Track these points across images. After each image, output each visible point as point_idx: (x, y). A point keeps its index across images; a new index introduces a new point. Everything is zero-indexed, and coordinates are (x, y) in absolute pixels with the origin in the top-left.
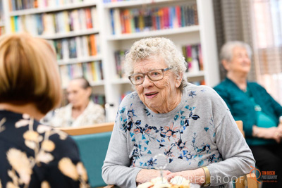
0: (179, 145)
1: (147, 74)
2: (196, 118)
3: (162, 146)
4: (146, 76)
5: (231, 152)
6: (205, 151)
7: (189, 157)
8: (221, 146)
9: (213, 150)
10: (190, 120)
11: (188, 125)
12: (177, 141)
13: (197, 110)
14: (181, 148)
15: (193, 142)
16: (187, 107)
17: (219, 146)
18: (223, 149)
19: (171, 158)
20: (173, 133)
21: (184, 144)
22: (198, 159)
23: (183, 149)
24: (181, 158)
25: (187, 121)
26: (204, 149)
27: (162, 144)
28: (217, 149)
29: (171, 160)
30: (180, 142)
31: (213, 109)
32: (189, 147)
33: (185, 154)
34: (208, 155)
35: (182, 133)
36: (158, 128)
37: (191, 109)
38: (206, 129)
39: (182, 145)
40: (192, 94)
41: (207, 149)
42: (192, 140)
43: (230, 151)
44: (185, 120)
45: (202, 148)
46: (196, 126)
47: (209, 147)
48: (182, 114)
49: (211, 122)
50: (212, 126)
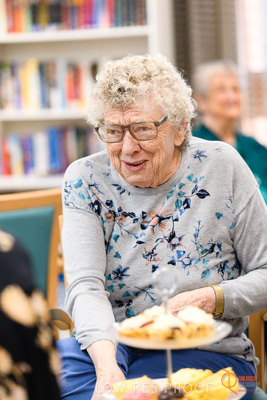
0: (169, 241)
2: (203, 194)
3: (140, 243)
5: (259, 259)
6: (214, 254)
7: (187, 261)
8: (243, 246)
9: (225, 253)
10: (193, 199)
11: (188, 207)
12: (167, 233)
13: (206, 182)
14: (174, 246)
15: (196, 236)
16: (189, 178)
17: (238, 247)
18: (244, 252)
19: (155, 264)
20: (161, 219)
21: (180, 239)
22: (202, 267)
23: (178, 248)
24: (172, 263)
25: (186, 201)
26: (212, 250)
27: (141, 239)
28: (235, 252)
29: (154, 268)
30: (173, 236)
31: (235, 182)
32: (188, 245)
33: (179, 256)
34: (218, 261)
35: (177, 220)
36: (138, 215)
37: (196, 181)
38: (219, 216)
39: (175, 241)
40: (199, 155)
41: (216, 249)
42: (195, 232)
43: (257, 256)
44: (183, 199)
45: (208, 248)
46: (203, 209)
47: (219, 246)
48: (180, 188)
49: (229, 204)
50: (230, 211)
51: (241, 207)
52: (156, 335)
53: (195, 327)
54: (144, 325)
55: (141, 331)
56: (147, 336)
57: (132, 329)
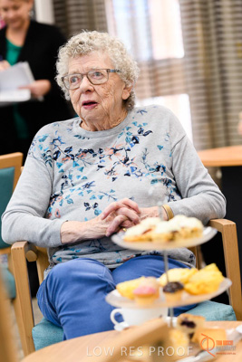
0: (125, 163)
1: (87, 74)
3: (101, 167)
4: (85, 78)
6: (159, 172)
11: (137, 142)
12: (123, 159)
14: (128, 165)
15: (144, 159)
16: (134, 124)
19: (115, 176)
20: (115, 151)
21: (132, 160)
24: (128, 175)
25: (135, 138)
26: (158, 170)
27: (101, 165)
29: (114, 179)
30: (127, 160)
35: (129, 150)
37: (140, 126)
38: (160, 148)
41: (161, 170)
44: (131, 137)
47: (164, 168)
48: (128, 129)
49: (167, 139)
50: (168, 143)
51: (176, 141)
52: (158, 238)
53: (189, 231)
54: (145, 232)
55: (144, 237)
56: (150, 240)
57: (136, 236)
